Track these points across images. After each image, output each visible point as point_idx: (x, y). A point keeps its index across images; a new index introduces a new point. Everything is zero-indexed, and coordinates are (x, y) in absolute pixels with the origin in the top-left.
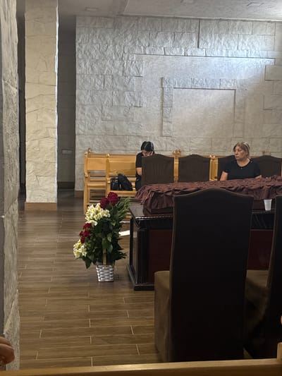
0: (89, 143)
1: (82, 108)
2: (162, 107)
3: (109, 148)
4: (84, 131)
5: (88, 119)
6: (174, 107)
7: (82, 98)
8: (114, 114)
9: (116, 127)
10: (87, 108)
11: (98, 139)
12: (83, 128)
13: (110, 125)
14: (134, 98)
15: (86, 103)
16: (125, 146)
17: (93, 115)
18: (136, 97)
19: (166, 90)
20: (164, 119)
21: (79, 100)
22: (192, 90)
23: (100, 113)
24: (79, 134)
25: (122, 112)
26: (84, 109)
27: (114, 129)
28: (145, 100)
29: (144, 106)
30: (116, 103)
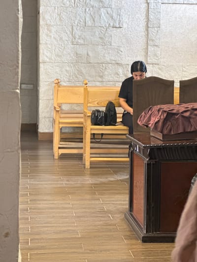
0: (56, 73)
1: (48, 29)
2: (147, 27)
3: (81, 78)
4: (50, 59)
5: (56, 43)
6: (163, 27)
7: (47, 17)
8: (88, 37)
9: (90, 53)
10: (53, 29)
11: (68, 69)
12: (48, 54)
13: (82, 51)
14: (112, 17)
15: (52, 23)
16: (101, 77)
17: (61, 39)
18: (115, 15)
19: (152, 6)
20: (150, 43)
21: (44, 18)
22: (185, 5)
23: (70, 36)
24: (44, 62)
25: (97, 33)
26: (50, 31)
27: (88, 55)
28: (125, 19)
29: (125, 26)
30: (89, 23)
